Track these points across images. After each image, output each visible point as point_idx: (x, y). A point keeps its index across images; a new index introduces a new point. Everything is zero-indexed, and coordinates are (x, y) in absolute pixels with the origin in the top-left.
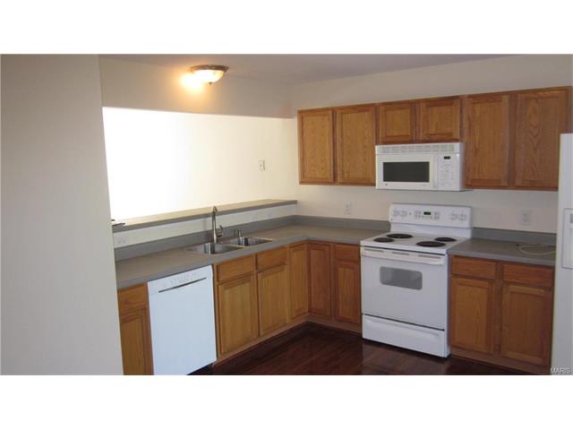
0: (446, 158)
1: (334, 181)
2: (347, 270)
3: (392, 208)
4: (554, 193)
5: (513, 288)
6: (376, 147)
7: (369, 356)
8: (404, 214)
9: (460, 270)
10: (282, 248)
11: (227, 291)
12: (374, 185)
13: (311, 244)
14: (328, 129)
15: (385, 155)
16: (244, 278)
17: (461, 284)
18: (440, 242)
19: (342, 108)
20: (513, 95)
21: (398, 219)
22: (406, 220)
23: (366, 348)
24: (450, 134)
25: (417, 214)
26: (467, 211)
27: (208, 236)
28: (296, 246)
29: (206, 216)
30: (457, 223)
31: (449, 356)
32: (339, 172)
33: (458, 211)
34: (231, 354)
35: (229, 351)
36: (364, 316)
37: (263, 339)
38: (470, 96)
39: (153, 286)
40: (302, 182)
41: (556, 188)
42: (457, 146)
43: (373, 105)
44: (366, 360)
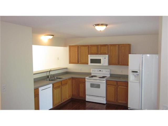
0: (105, 58)
1: (78, 63)
2: (82, 85)
3: (92, 69)
4: (128, 66)
5: (120, 87)
6: (89, 55)
7: (88, 105)
8: (95, 71)
9: (108, 83)
10: (66, 79)
11: (55, 90)
12: (88, 64)
13: (73, 78)
14: (77, 50)
15: (90, 57)
16: (59, 87)
17: (109, 87)
18: (103, 77)
19: (80, 46)
20: (119, 45)
21: (93, 72)
22: (95, 72)
23: (87, 103)
24: (106, 53)
25: (98, 71)
26: (109, 70)
27: (48, 77)
28: (69, 79)
29: (47, 72)
30: (107, 73)
31: (106, 103)
32: (79, 61)
33: (107, 70)
34: (56, 106)
35: (55, 105)
36: (86, 95)
37: (62, 102)
38: (110, 45)
39: (40, 89)
40: (70, 63)
41: (128, 65)
42: (107, 56)
43: (88, 45)
44: (87, 106)
